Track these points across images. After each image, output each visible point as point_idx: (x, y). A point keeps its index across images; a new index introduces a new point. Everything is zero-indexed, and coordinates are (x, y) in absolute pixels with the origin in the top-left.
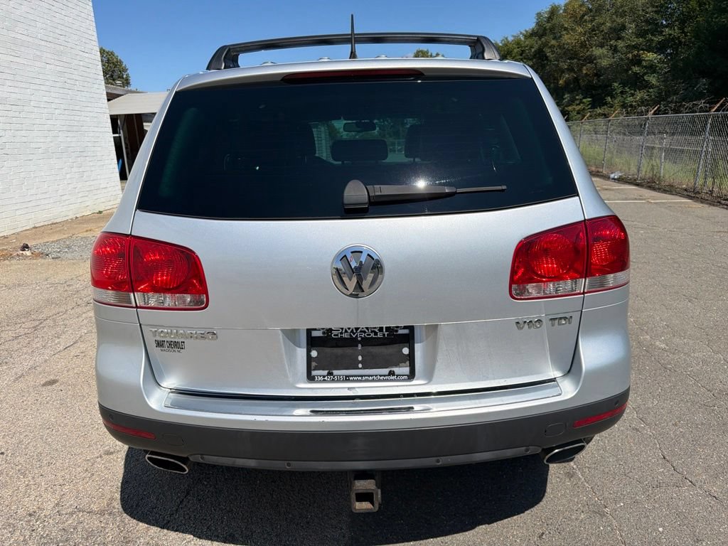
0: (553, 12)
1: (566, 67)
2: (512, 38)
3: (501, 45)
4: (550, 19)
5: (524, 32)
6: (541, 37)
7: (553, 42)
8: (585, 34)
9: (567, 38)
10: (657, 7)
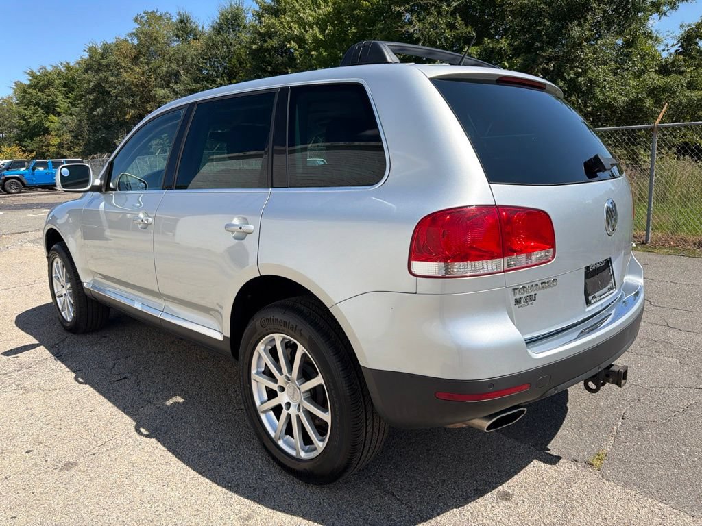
0: (106, 48)
1: (130, 103)
2: (52, 69)
3: (38, 74)
4: (103, 55)
5: (65, 63)
6: (98, 71)
7: (112, 79)
8: (143, 74)
9: (126, 76)
10: (206, 59)
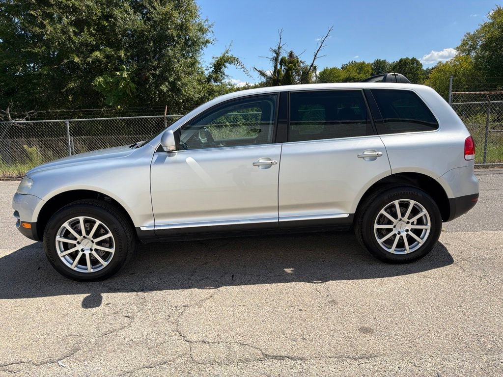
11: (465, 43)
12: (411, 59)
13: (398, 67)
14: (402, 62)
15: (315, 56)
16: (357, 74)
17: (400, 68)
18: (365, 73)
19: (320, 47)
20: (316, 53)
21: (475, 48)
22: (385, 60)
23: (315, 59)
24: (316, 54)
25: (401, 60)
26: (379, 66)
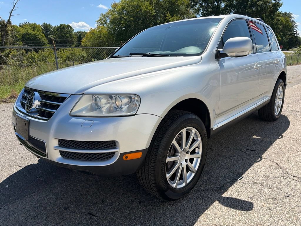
11: (101, 20)
12: (67, 25)
13: (60, 29)
14: (62, 27)
15: (11, 14)
16: (32, 31)
17: (61, 30)
18: (38, 31)
19: (14, 8)
20: (11, 11)
21: (106, 23)
22: (49, 24)
23: (10, 16)
24: (11, 13)
25: (61, 25)
26: (47, 28)
